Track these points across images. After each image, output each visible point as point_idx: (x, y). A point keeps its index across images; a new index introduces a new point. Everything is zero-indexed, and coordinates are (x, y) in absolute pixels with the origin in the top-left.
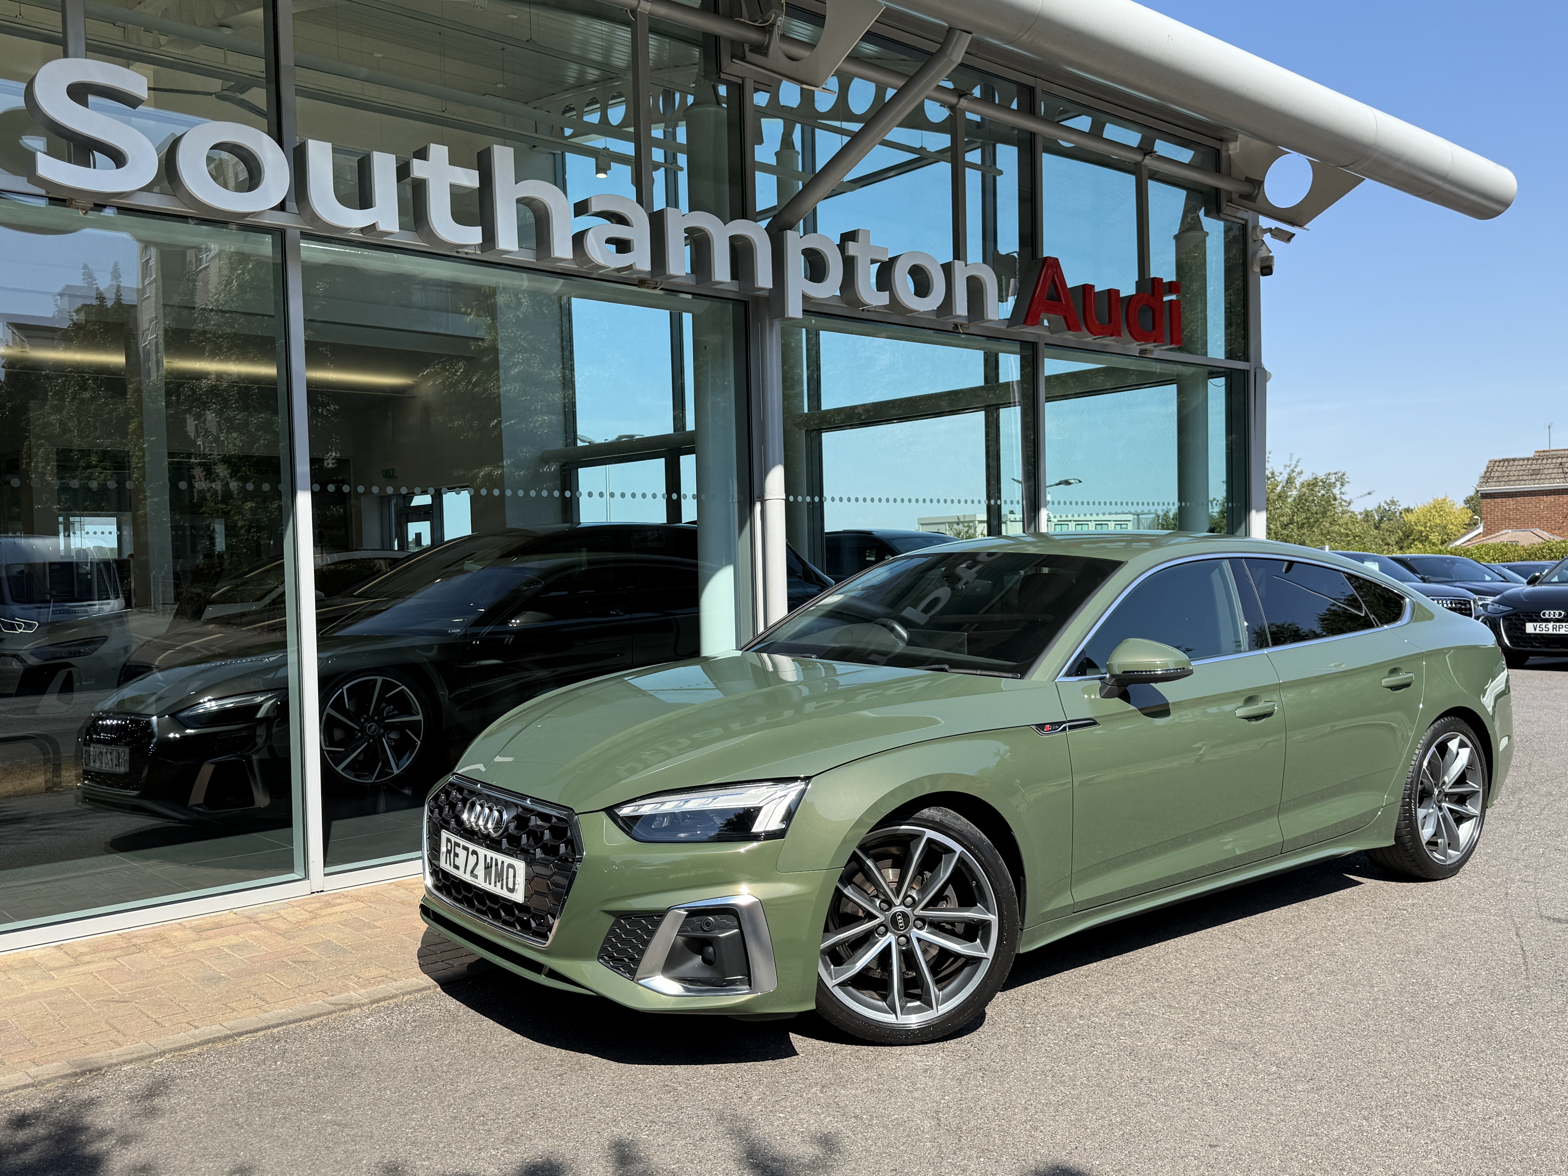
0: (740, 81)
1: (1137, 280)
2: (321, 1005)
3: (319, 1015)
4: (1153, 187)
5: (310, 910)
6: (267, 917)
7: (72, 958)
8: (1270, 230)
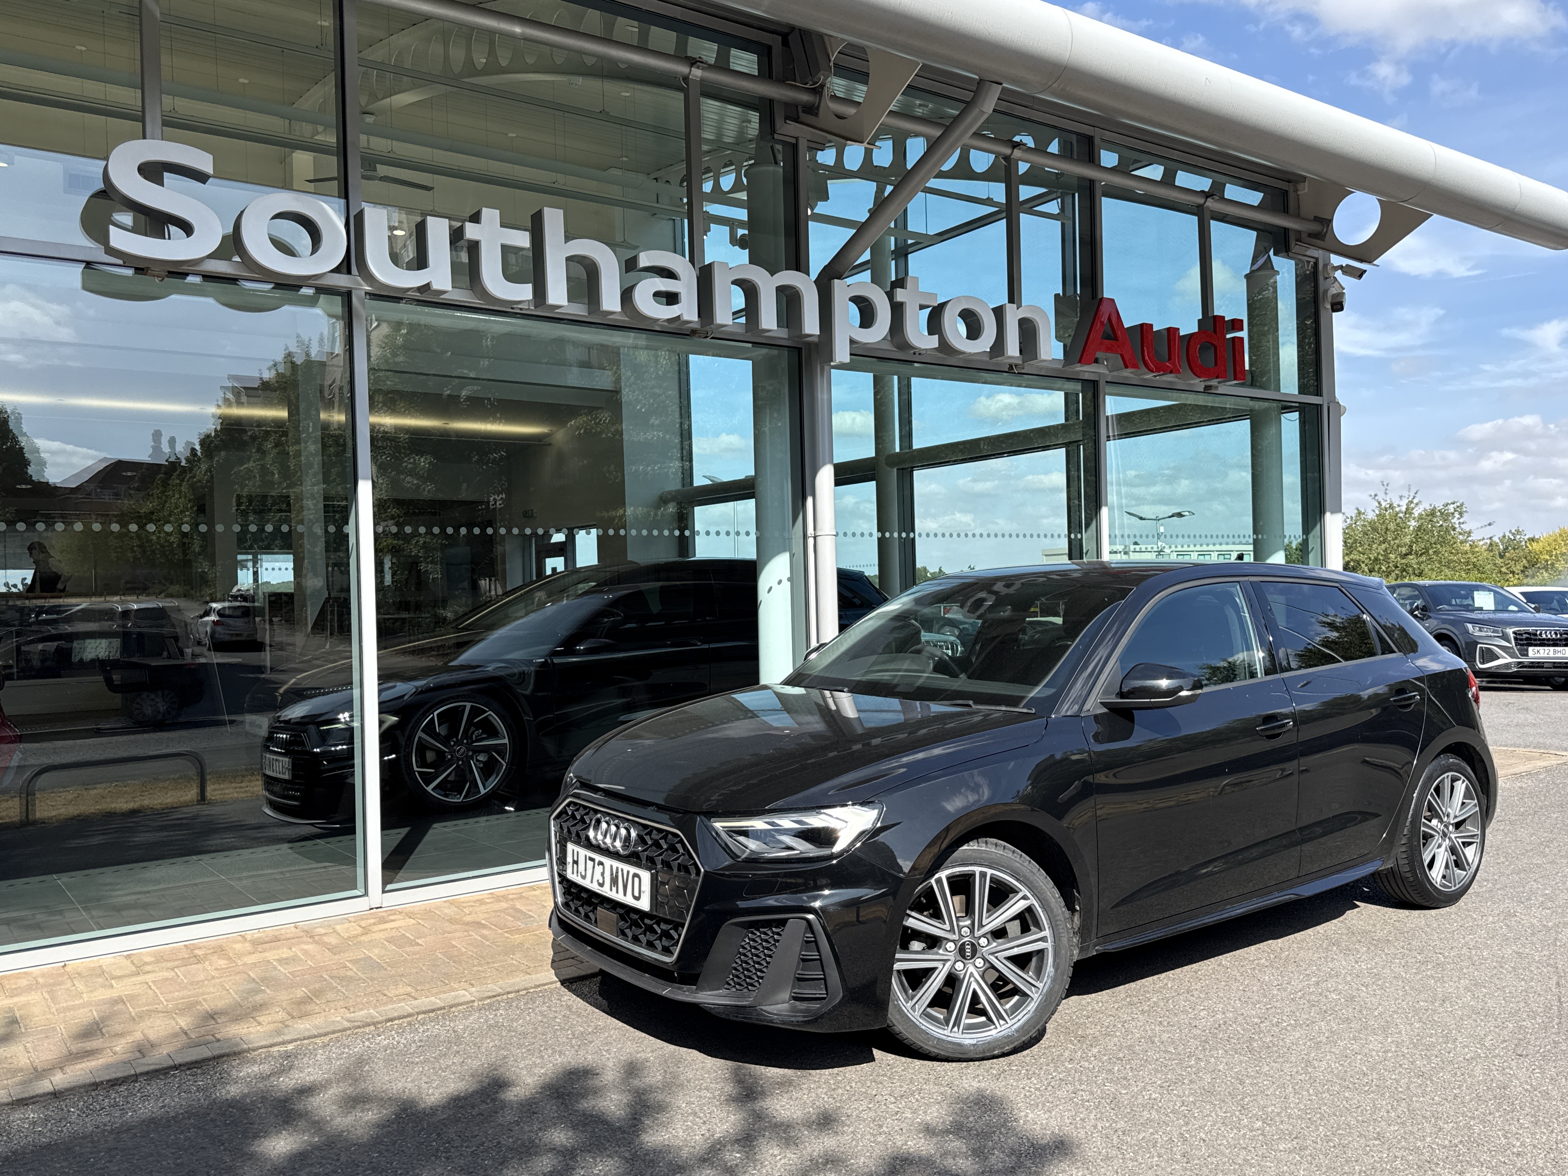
0: (793, 141)
1: (1201, 317)
2: (338, 1022)
3: (334, 1032)
4: (1215, 226)
5: (363, 925)
6: (322, 931)
7: (136, 967)
8: (1341, 267)
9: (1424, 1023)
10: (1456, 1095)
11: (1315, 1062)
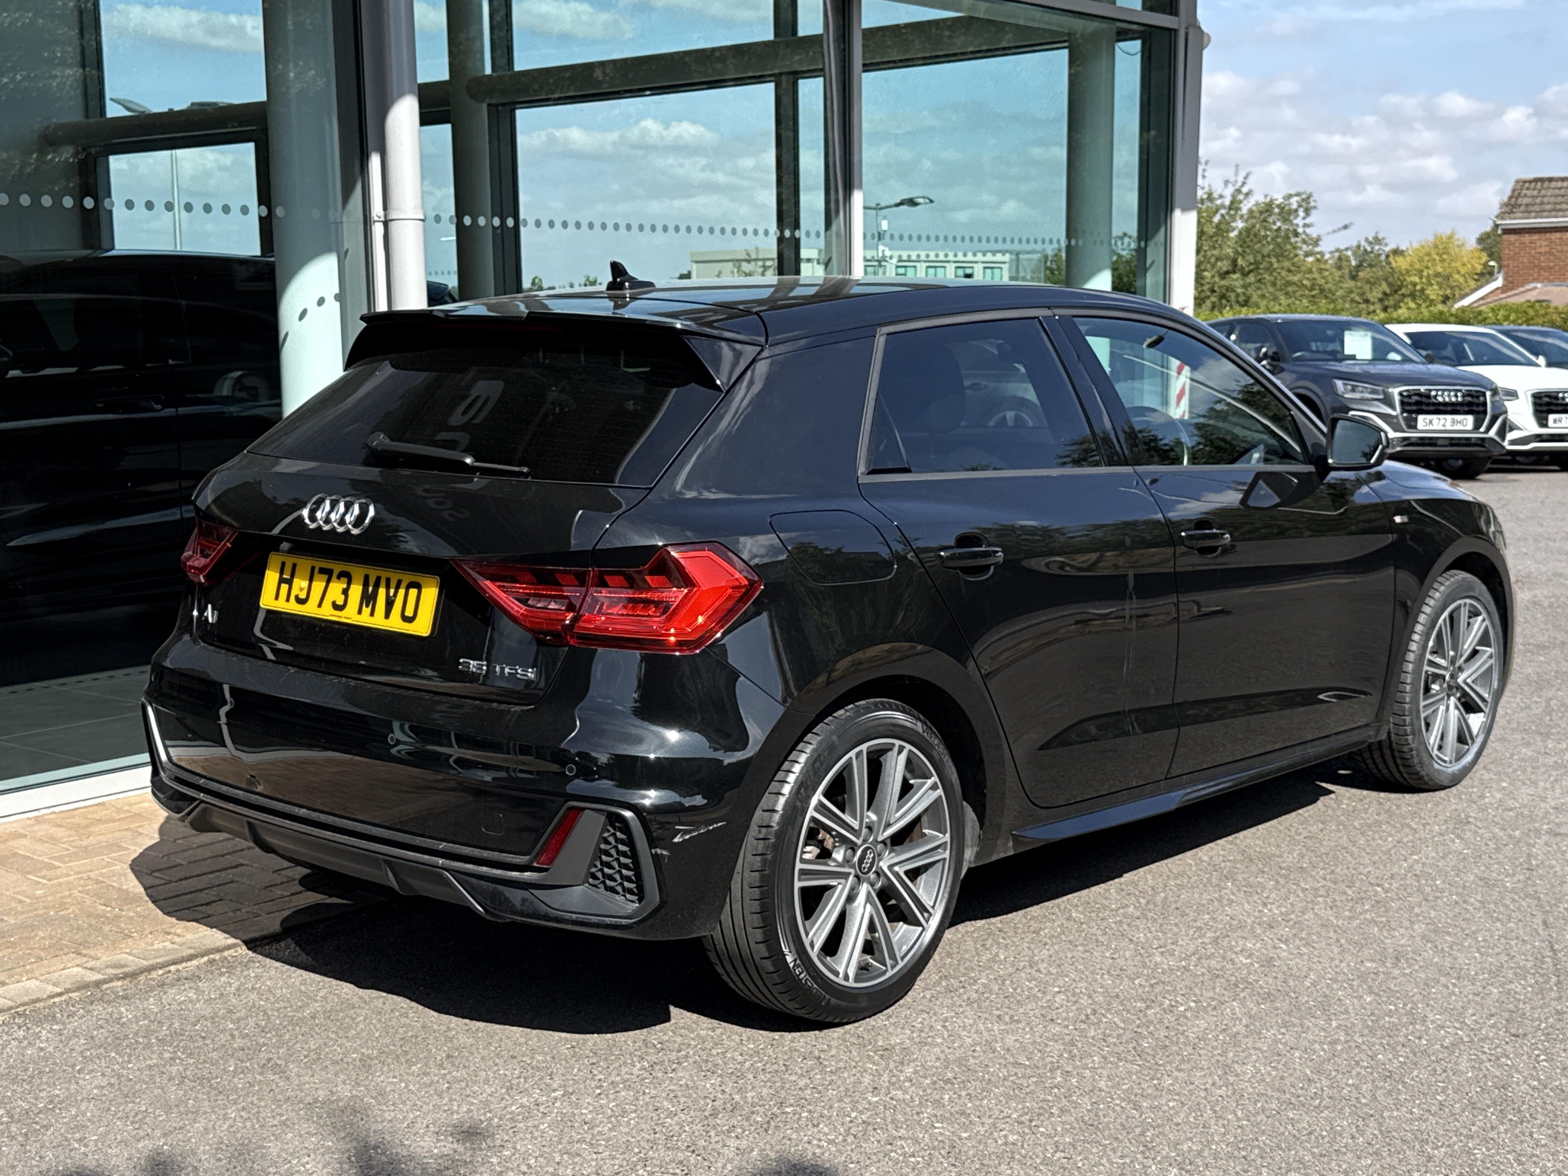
9: (1378, 995)
10: (1440, 1103)
11: (1236, 1066)
